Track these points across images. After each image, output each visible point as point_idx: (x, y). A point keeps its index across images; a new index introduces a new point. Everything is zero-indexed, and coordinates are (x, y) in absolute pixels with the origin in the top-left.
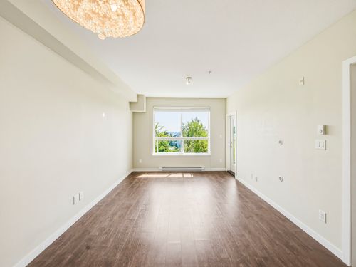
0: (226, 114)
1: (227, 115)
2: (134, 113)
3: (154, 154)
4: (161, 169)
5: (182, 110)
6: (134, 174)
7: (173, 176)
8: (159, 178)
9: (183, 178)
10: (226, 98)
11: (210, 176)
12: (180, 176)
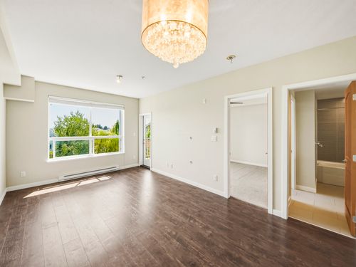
0: (139, 113)
1: (140, 115)
2: (7, 100)
3: (49, 160)
4: (62, 179)
5: (91, 105)
6: (10, 196)
7: (84, 183)
8: (68, 190)
9: (100, 181)
10: (139, 99)
11: (129, 174)
12: (95, 180)
